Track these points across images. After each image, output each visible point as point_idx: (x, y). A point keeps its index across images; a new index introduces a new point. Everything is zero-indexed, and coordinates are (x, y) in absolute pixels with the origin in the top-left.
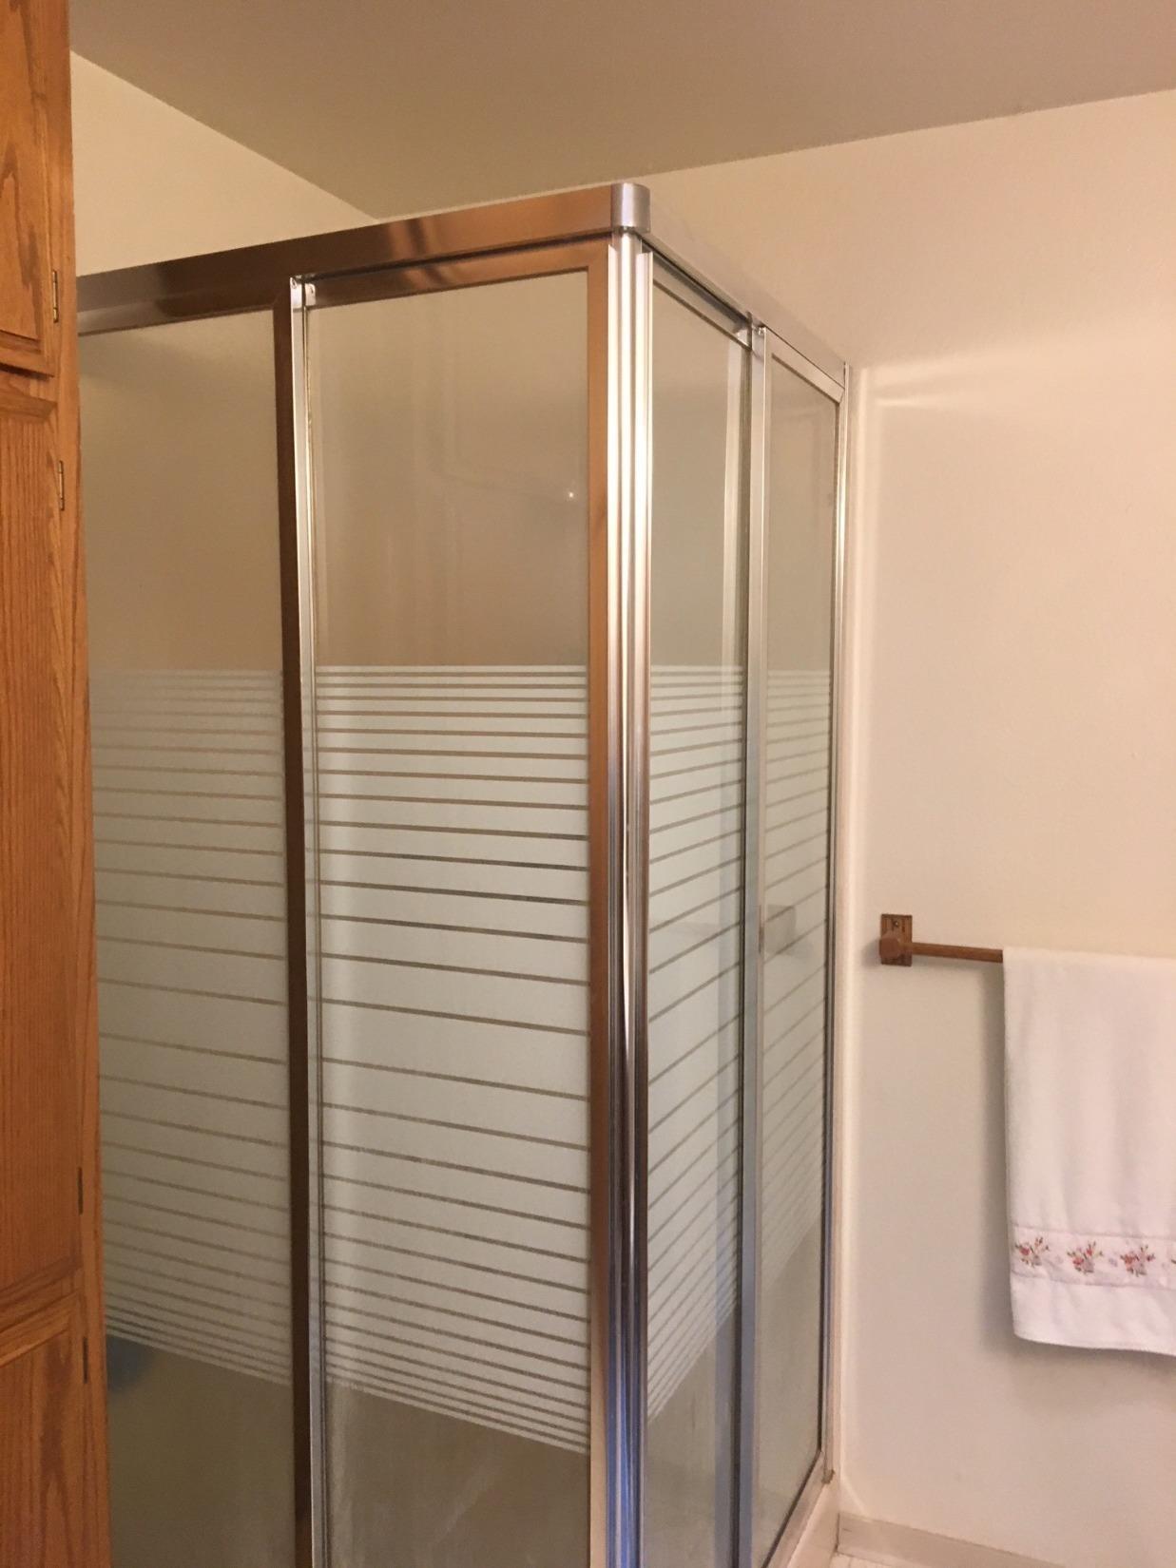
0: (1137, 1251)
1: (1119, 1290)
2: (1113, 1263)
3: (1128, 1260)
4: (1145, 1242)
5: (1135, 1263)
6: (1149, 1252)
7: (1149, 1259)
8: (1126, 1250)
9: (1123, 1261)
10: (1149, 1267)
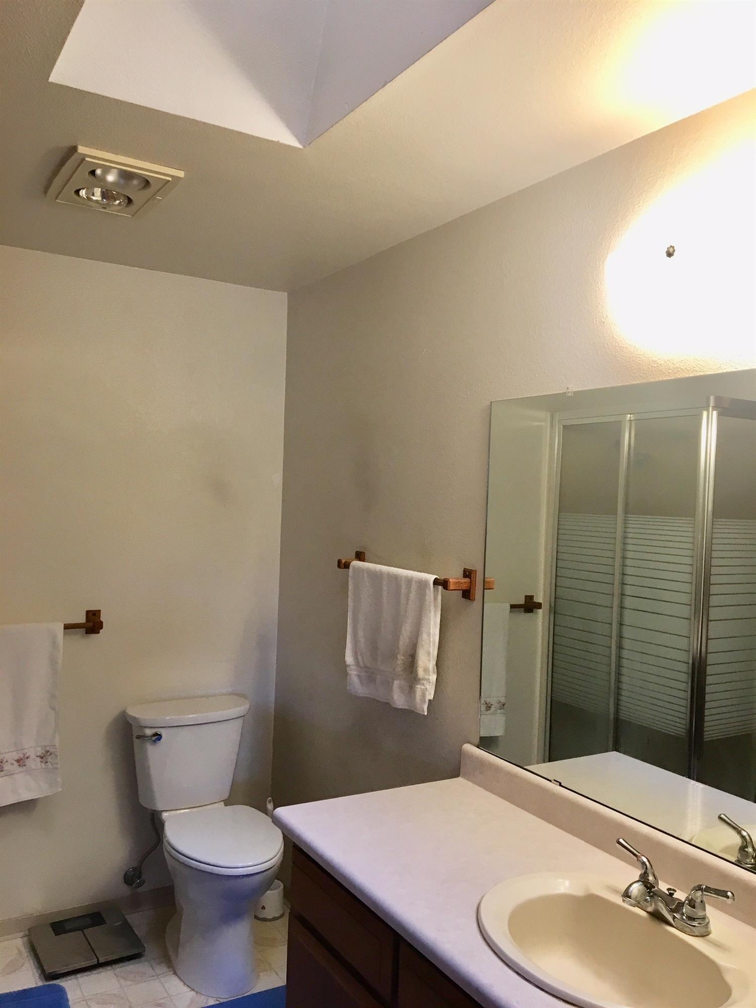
0: (22, 756)
1: (14, 776)
2: (12, 764)
3: (18, 761)
4: (26, 751)
5: (21, 762)
6: (27, 755)
7: (27, 758)
8: (17, 758)
9: (16, 762)
10: (28, 762)
